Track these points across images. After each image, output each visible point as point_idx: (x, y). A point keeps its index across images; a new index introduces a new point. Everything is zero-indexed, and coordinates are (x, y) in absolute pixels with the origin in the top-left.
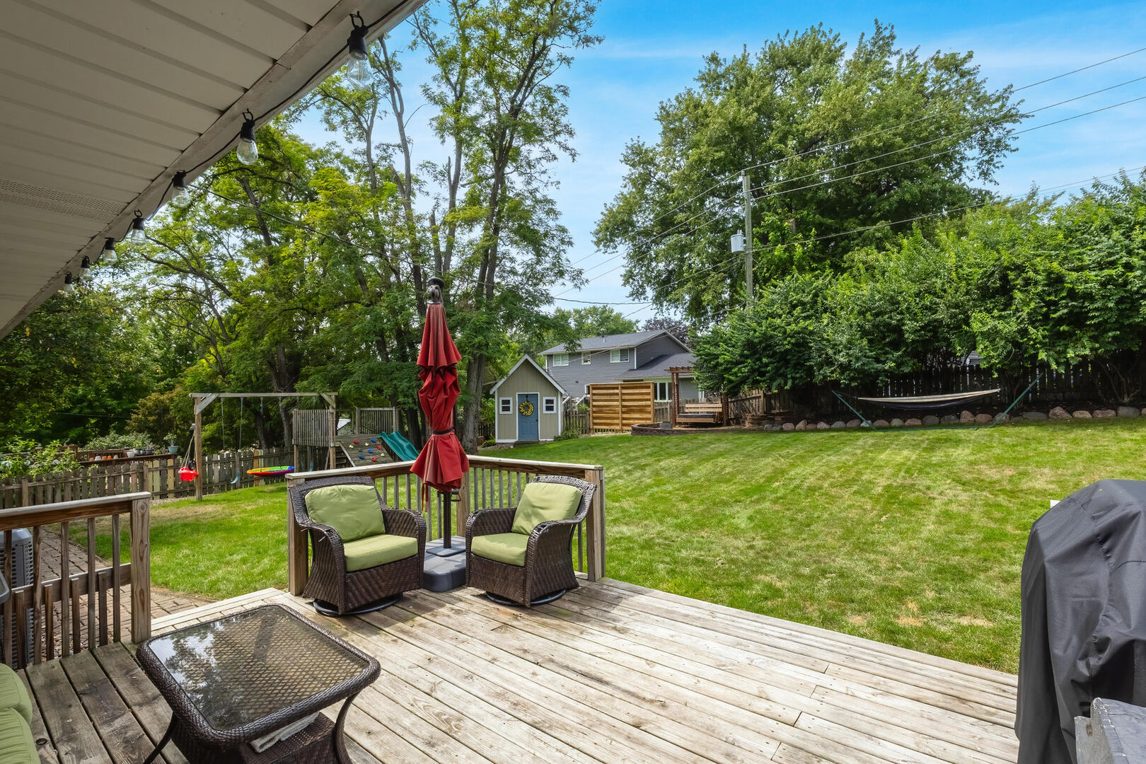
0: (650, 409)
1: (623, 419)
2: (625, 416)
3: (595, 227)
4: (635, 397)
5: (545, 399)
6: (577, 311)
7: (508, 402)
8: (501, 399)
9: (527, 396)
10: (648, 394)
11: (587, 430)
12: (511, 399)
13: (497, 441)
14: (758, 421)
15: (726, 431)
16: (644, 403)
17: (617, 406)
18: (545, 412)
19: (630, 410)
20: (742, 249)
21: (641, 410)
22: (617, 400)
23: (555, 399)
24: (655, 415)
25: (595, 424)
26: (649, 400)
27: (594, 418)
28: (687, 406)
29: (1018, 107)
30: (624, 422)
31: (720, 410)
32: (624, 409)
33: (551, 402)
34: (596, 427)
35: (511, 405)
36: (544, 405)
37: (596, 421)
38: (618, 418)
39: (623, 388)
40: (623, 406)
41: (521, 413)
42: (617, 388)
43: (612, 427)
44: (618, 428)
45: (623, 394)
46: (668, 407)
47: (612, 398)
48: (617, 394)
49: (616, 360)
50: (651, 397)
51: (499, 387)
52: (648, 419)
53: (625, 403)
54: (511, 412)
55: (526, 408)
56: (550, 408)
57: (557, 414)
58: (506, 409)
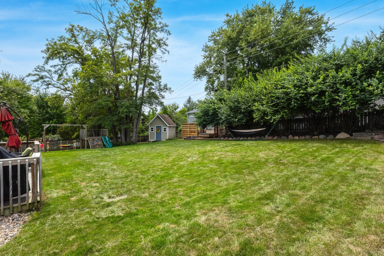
0: (196, 132)
2: (190, 134)
3: (194, 72)
4: (193, 128)
5: (163, 128)
8: (151, 127)
9: (158, 127)
10: (196, 127)
12: (154, 127)
13: (149, 140)
14: (224, 137)
15: (215, 140)
16: (195, 130)
18: (163, 132)
20: (223, 80)
21: (194, 132)
22: (188, 129)
23: (166, 128)
27: (183, 134)
29: (332, 25)
31: (214, 133)
34: (183, 137)
35: (154, 129)
36: (163, 130)
38: (188, 134)
39: (190, 125)
40: (190, 131)
41: (156, 132)
42: (188, 125)
45: (190, 127)
48: (188, 127)
51: (150, 124)
52: (196, 135)
53: (190, 130)
54: (154, 131)
55: (158, 130)
56: (165, 131)
57: (167, 132)
58: (152, 130)
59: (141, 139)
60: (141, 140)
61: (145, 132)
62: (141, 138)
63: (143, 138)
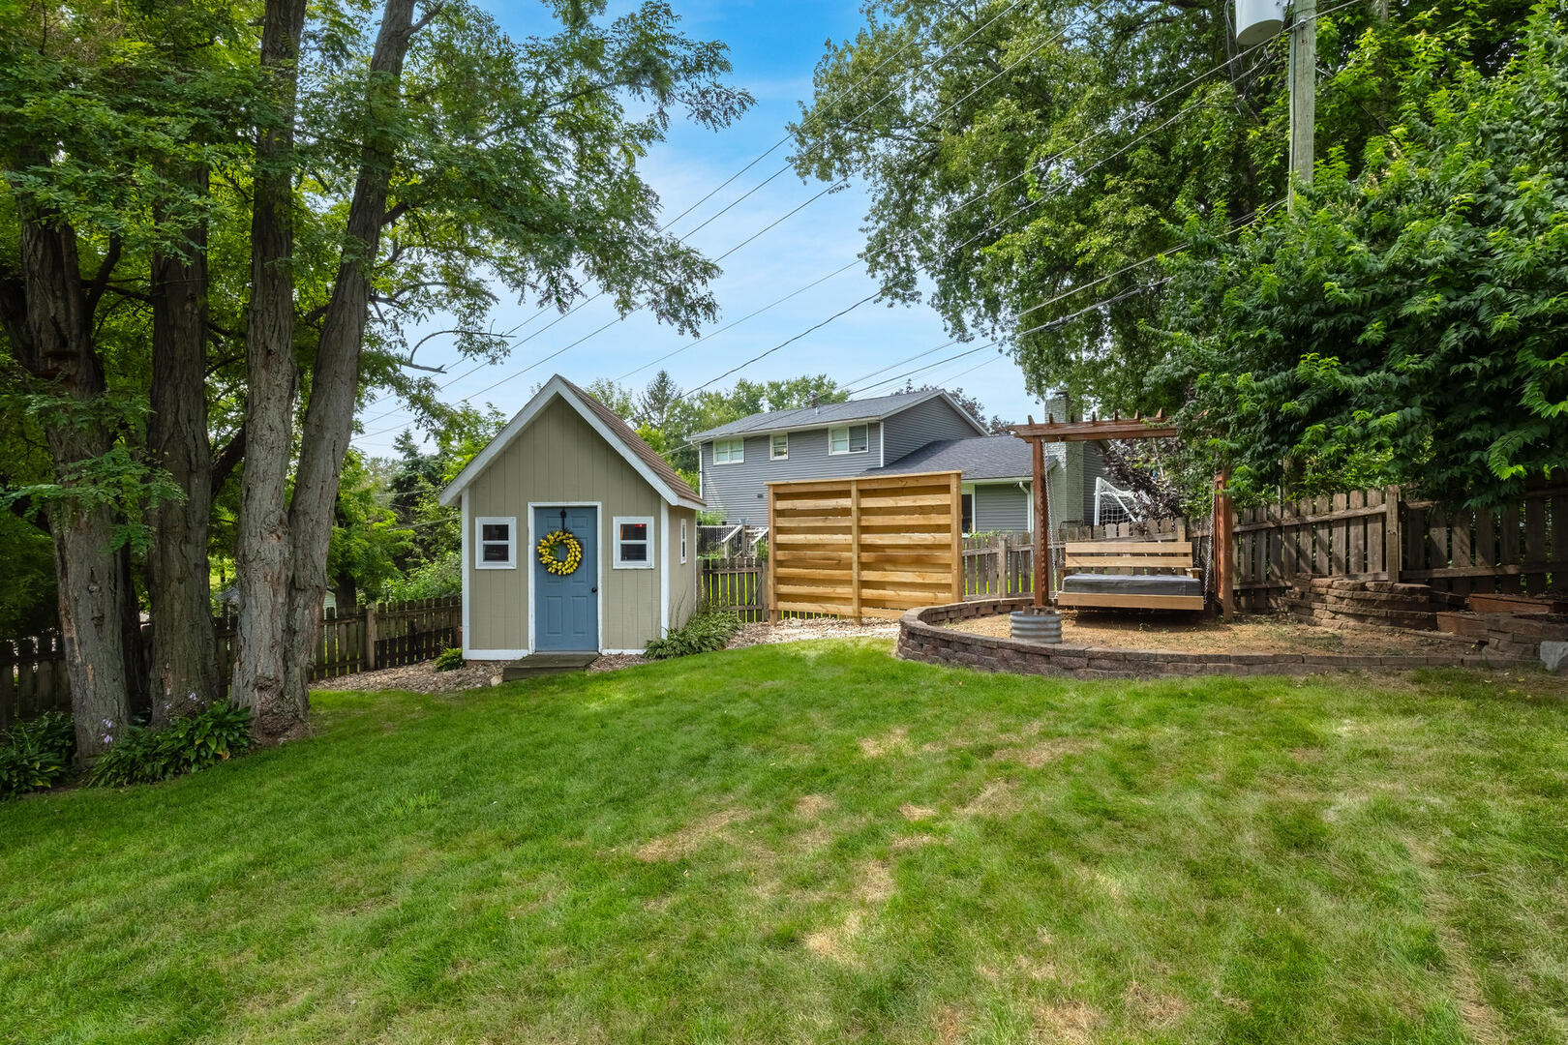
0: (950, 557)
1: (865, 584)
2: (870, 575)
4: (902, 520)
5: (618, 522)
6: (774, 386)
7: (502, 532)
8: (480, 522)
9: (563, 512)
10: (944, 510)
11: (757, 612)
12: (511, 522)
13: (468, 651)
16: (927, 538)
17: (847, 548)
18: (618, 563)
19: (883, 558)
21: (921, 558)
22: (846, 530)
23: (649, 521)
24: (962, 576)
25: (781, 597)
26: (946, 528)
27: (780, 580)
28: (1071, 547)
30: (867, 593)
32: (866, 557)
33: (639, 531)
34: (783, 606)
35: (512, 542)
36: (617, 542)
37: (784, 589)
38: (847, 582)
39: (864, 493)
40: (864, 548)
41: (542, 567)
42: (846, 494)
43: (831, 608)
44: (848, 610)
45: (864, 511)
46: (1000, 550)
47: (832, 522)
48: (846, 512)
49: (840, 448)
50: (953, 519)
51: (473, 485)
52: (947, 587)
53: (869, 539)
54: (512, 563)
55: (560, 548)
56: (634, 553)
57: (656, 570)
58: (497, 553)
59: (373, 636)
60: (381, 645)
61: (417, 565)
62: (372, 627)
63: (398, 629)
